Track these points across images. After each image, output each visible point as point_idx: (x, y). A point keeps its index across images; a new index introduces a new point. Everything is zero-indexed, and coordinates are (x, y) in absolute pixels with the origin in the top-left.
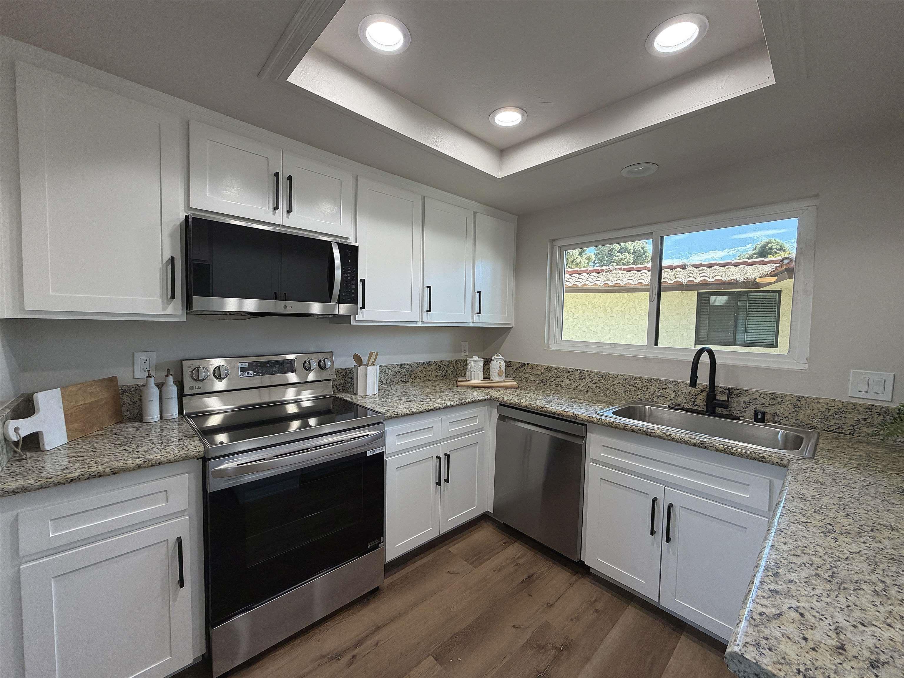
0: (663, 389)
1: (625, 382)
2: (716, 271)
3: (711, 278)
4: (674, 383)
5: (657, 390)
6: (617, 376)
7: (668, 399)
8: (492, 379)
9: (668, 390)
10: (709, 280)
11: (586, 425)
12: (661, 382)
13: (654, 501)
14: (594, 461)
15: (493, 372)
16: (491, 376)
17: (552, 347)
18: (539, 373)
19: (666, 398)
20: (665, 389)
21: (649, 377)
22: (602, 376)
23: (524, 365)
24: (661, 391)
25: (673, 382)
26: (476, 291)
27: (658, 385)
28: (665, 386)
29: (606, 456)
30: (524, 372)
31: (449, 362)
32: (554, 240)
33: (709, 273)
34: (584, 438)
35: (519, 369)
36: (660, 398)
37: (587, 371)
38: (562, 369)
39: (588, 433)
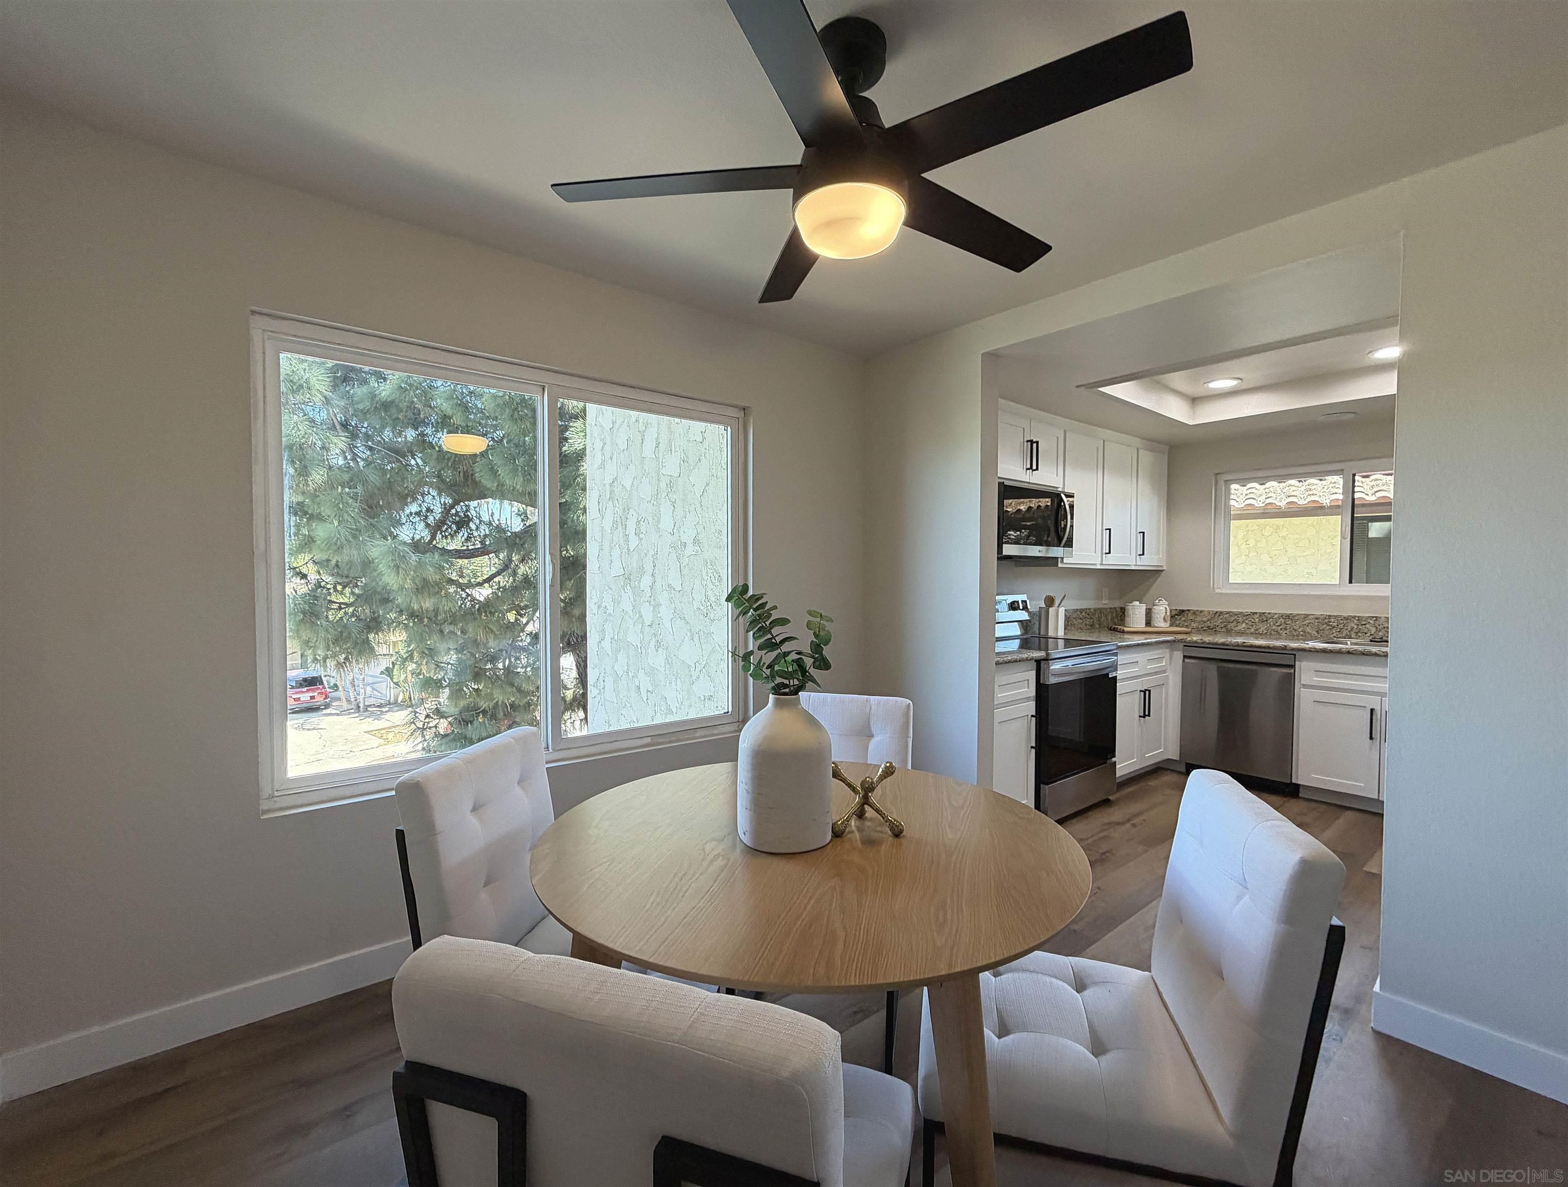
0: (1362, 625)
1: (1317, 621)
2: (1378, 482)
3: (1370, 495)
4: (1375, 619)
5: (1355, 627)
6: (1307, 616)
7: (1368, 635)
8: (1156, 625)
9: (1368, 626)
10: (1367, 498)
11: (1295, 655)
12: (1360, 619)
13: (1372, 710)
14: (1304, 686)
15: (1157, 618)
16: (1152, 623)
17: (1217, 591)
18: (1205, 619)
19: (1366, 633)
20: (1365, 625)
21: (1346, 615)
22: (1288, 616)
23: (1183, 611)
24: (1360, 627)
25: (1373, 617)
26: (1139, 531)
27: (1356, 621)
28: (1364, 623)
29: (1317, 680)
30: (1183, 619)
31: (1095, 610)
32: (1217, 474)
33: (1366, 487)
34: (1293, 666)
35: (1176, 616)
36: (1360, 634)
37: (1269, 613)
38: (1236, 613)
39: (1296, 662)
